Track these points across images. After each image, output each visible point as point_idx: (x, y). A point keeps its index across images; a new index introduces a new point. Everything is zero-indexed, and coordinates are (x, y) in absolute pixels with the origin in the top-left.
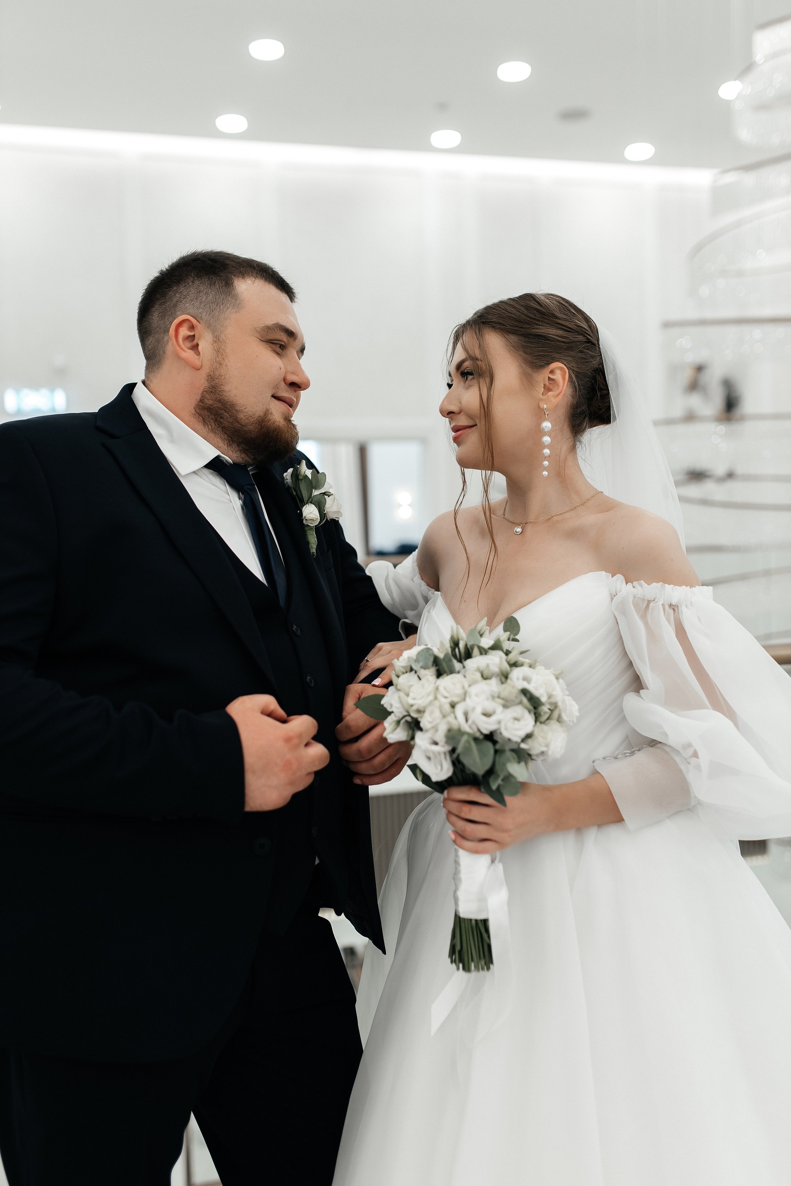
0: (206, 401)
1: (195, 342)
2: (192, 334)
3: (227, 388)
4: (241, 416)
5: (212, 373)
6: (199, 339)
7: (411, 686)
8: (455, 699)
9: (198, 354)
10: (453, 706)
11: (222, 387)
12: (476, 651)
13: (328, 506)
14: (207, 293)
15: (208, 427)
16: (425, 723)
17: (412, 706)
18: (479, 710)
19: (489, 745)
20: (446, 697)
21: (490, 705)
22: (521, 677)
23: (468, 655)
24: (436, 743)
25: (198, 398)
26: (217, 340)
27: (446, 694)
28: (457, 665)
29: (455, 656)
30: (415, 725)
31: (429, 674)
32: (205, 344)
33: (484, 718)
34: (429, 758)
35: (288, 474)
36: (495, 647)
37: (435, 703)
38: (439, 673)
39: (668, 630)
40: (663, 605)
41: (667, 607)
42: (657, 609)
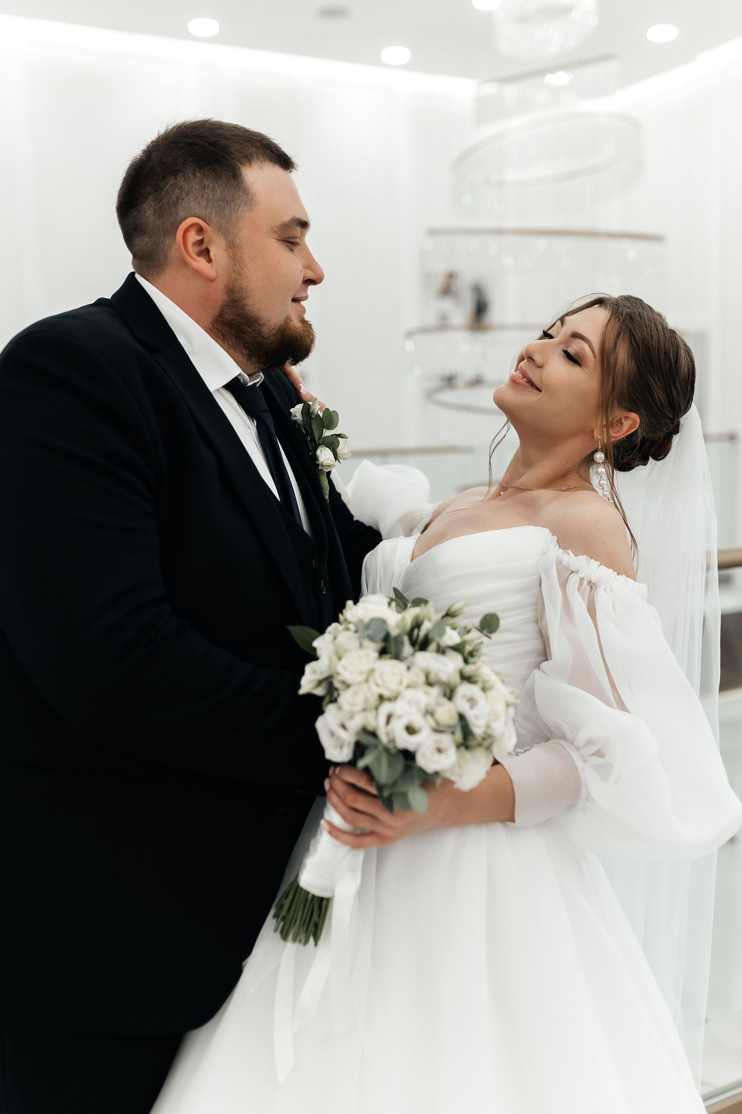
0: (226, 316)
1: (204, 246)
2: (201, 238)
3: (249, 301)
4: (265, 330)
5: (231, 286)
6: (209, 242)
7: (347, 648)
8: (386, 694)
9: (210, 261)
10: (382, 699)
11: (245, 301)
12: (433, 647)
13: (340, 448)
15: (228, 343)
16: (342, 699)
17: (338, 672)
18: (403, 721)
19: (400, 764)
20: (378, 685)
21: (418, 720)
22: (467, 697)
23: (423, 645)
24: (345, 727)
25: (217, 312)
26: (232, 245)
27: (380, 682)
28: (407, 649)
29: (410, 634)
30: (333, 693)
31: (372, 649)
32: (217, 249)
33: (404, 734)
34: (332, 734)
35: (296, 412)
36: (457, 648)
37: (365, 686)
38: (383, 652)
39: (579, 605)
40: (582, 580)
41: (585, 583)
42: (573, 581)
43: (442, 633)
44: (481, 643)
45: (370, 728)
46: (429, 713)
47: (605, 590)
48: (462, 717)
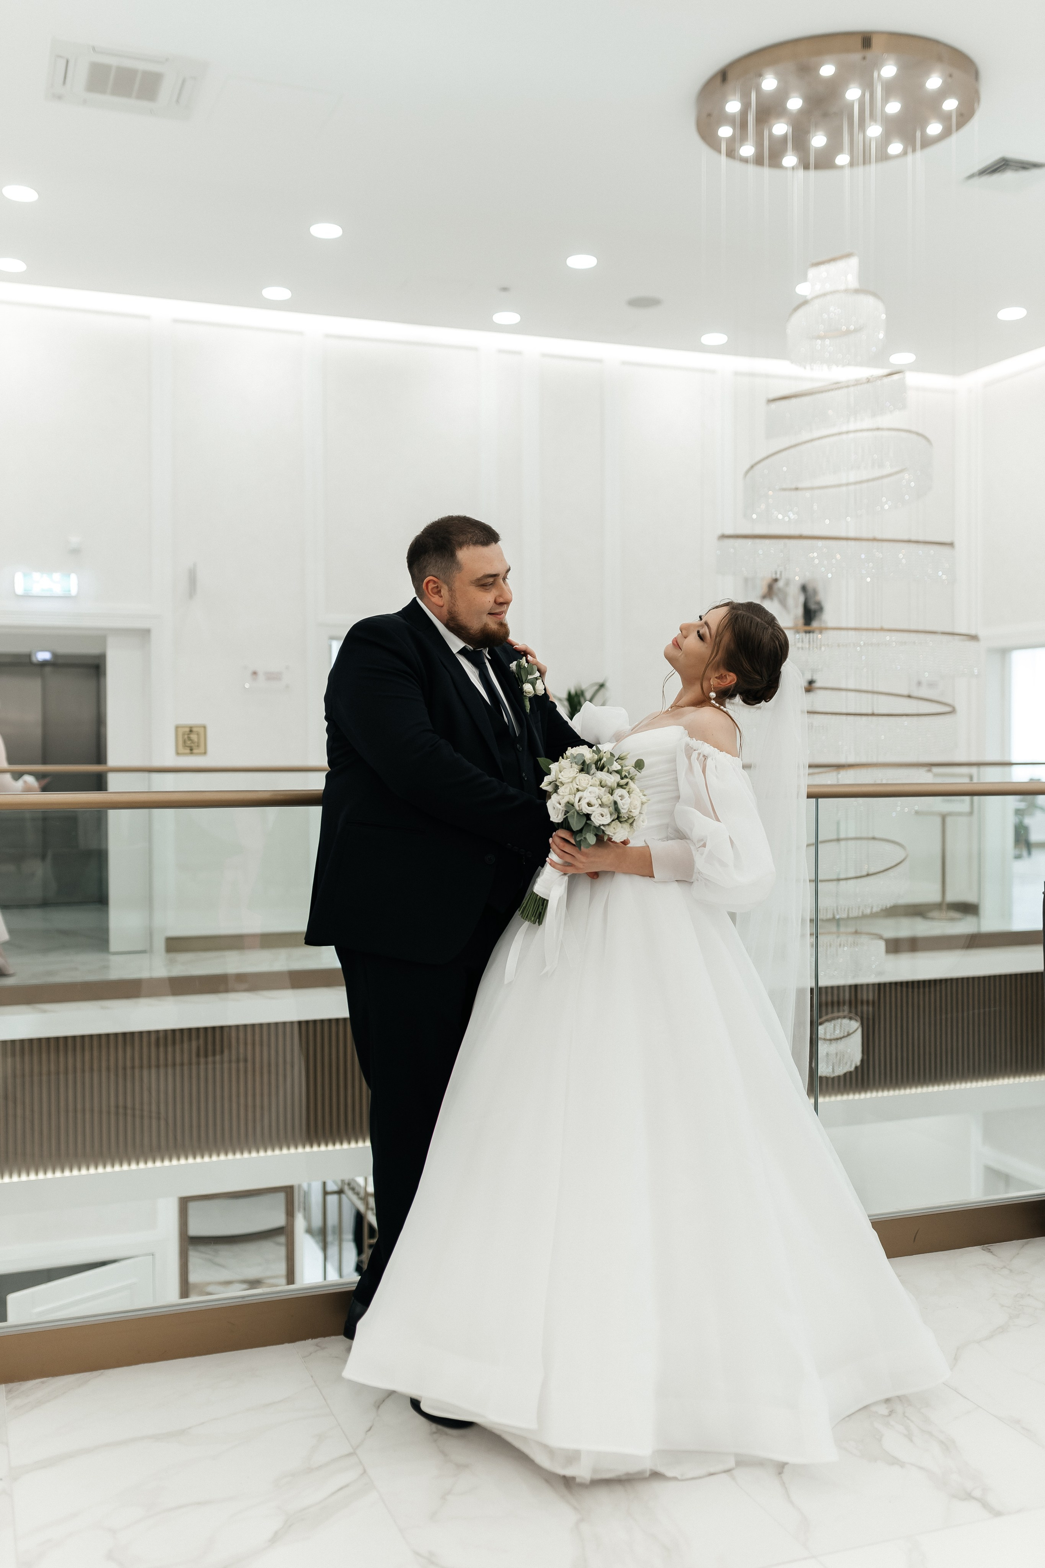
0: (450, 624)
1: (438, 590)
2: (436, 585)
3: (460, 618)
4: (472, 631)
5: (450, 610)
6: (441, 588)
7: (565, 768)
8: (580, 788)
9: (441, 596)
10: (578, 790)
11: (457, 618)
12: (606, 769)
13: (537, 685)
14: (441, 563)
16: (560, 791)
17: (559, 778)
18: (587, 801)
19: (584, 820)
21: (594, 801)
22: (620, 794)
23: (601, 769)
24: (560, 804)
25: (445, 622)
26: (451, 590)
27: (578, 783)
28: (593, 770)
29: (596, 763)
30: (556, 789)
31: (576, 768)
32: (445, 591)
33: (587, 807)
34: (554, 808)
35: (513, 665)
36: (617, 772)
37: (571, 784)
38: (582, 770)
39: (697, 767)
40: (699, 754)
41: (701, 756)
42: (695, 755)
43: (612, 764)
44: (636, 775)
45: (571, 802)
46: (599, 798)
47: (712, 760)
48: (615, 803)
